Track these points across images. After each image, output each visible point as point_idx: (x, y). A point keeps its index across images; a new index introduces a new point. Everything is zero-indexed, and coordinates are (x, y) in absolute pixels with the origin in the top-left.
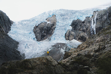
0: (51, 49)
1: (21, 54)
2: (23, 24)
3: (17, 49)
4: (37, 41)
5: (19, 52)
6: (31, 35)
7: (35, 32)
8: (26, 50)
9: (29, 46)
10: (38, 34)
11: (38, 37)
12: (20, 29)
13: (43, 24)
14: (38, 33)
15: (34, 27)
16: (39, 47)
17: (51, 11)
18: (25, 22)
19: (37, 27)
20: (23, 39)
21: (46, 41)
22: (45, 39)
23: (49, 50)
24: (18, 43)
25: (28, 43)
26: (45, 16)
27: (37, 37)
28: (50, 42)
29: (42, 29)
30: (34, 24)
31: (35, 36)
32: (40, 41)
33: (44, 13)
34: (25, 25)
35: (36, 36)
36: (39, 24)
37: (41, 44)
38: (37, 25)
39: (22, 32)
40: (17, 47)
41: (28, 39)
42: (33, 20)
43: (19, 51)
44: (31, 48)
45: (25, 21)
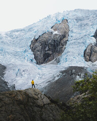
0: (59, 77)
1: (9, 87)
2: (14, 36)
3: (2, 78)
4: (37, 63)
5: (6, 83)
6: (26, 54)
7: (33, 49)
8: (17, 79)
9: (23, 73)
10: (39, 53)
11: (39, 57)
12: (9, 45)
13: (46, 36)
14: (38, 51)
15: (32, 41)
16: (39, 74)
17: (59, 13)
18: (17, 33)
19: (37, 40)
20: (13, 60)
21: (51, 64)
22: (50, 61)
23: (57, 78)
24: (4, 68)
25: (21, 68)
26: (49, 21)
27: (37, 57)
28: (58, 65)
29: (45, 44)
30: (32, 36)
31: (33, 56)
32: (42, 63)
33: (49, 17)
34: (17, 38)
35: (35, 55)
36: (40, 36)
37: (43, 68)
38: (36, 38)
39: (11, 49)
40: (3, 74)
41: (22, 61)
42: (30, 29)
43: (6, 80)
44: (26, 75)
45: (17, 31)
